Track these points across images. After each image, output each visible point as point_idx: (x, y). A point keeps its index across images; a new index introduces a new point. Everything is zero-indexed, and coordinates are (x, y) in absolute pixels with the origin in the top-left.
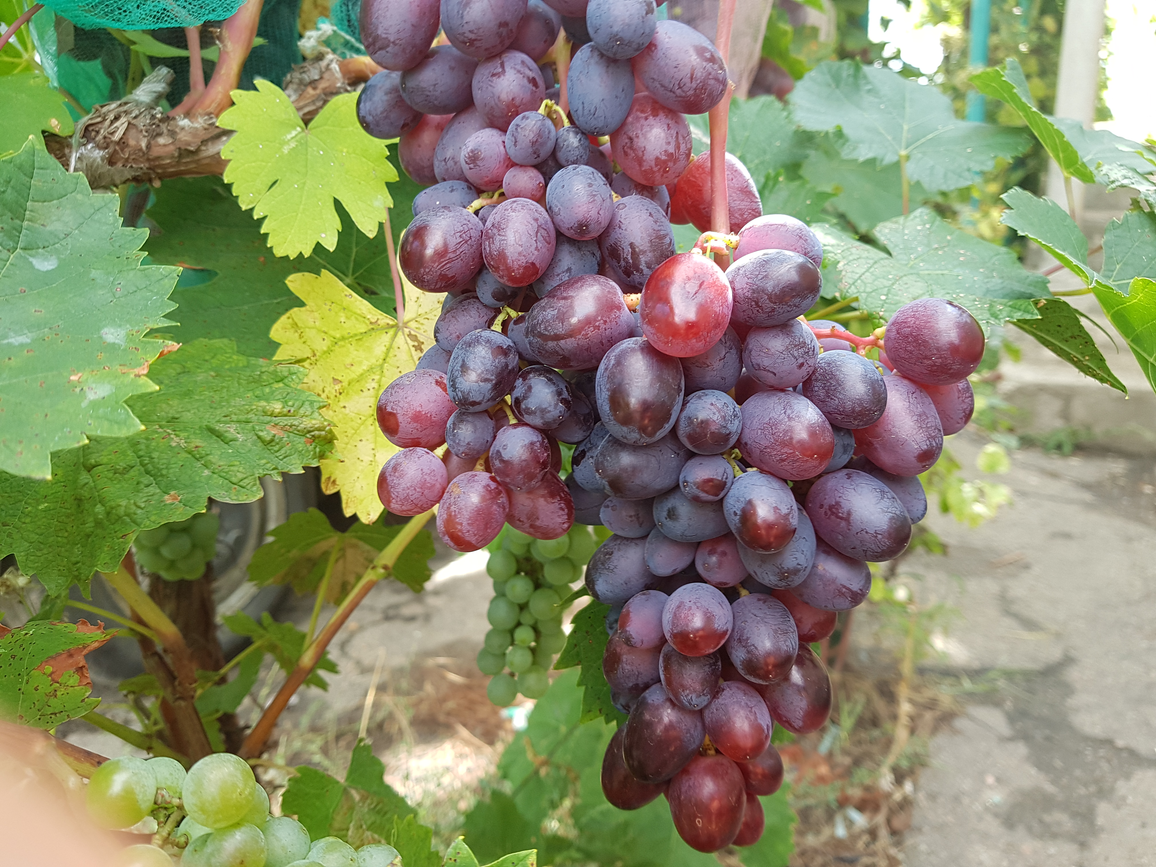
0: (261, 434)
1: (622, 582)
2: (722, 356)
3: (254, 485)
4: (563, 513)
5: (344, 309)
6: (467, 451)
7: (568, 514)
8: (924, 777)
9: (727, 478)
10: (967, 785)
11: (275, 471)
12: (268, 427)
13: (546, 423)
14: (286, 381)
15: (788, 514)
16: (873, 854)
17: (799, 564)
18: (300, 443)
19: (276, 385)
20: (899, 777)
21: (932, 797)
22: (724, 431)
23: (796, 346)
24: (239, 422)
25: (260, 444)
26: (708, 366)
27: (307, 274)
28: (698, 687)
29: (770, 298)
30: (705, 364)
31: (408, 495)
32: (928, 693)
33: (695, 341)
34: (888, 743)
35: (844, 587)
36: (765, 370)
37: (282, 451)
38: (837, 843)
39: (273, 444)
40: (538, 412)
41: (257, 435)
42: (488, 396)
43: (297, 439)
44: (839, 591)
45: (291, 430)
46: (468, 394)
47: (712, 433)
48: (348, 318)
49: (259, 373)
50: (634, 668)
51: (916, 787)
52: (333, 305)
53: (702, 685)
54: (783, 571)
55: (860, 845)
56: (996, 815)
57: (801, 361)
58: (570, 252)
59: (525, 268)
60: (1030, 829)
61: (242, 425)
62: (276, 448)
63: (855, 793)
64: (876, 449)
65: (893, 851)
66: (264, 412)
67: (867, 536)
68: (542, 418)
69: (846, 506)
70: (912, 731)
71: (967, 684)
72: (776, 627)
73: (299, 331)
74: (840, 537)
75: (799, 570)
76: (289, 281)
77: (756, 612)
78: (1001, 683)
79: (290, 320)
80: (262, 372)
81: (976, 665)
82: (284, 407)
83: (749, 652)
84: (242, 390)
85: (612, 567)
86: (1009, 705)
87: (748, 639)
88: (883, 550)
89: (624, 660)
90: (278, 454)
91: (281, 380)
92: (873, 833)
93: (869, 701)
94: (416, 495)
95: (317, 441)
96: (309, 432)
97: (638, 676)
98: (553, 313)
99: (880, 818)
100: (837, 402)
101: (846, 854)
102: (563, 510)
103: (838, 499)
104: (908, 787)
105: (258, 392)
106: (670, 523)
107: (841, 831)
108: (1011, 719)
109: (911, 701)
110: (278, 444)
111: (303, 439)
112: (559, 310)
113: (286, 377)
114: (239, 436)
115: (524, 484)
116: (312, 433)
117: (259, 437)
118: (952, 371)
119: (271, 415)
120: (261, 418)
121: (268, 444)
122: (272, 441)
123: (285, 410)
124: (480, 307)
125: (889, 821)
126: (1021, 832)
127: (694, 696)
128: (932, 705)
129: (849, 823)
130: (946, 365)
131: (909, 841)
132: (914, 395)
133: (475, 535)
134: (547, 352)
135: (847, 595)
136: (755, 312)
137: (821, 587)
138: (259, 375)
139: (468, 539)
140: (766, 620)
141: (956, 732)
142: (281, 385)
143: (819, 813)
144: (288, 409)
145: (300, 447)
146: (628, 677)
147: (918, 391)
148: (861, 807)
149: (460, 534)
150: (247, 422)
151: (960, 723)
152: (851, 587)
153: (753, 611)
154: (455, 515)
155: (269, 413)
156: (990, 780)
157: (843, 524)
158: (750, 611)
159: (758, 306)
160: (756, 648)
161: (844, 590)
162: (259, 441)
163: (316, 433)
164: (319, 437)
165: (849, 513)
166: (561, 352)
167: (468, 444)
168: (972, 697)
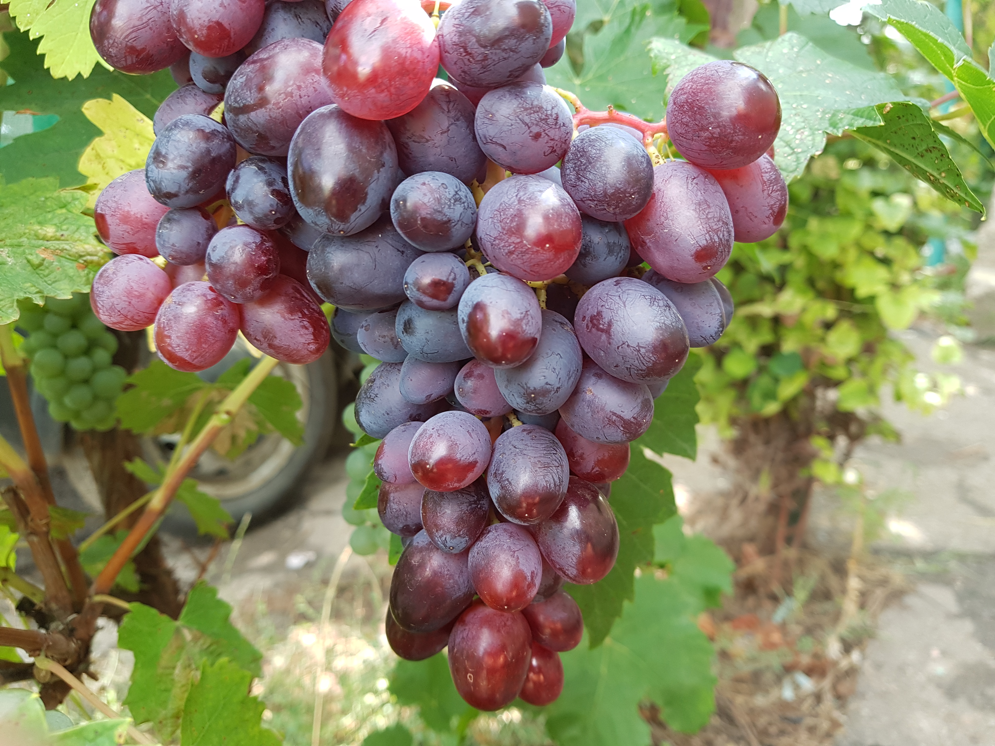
0: (30, 257)
1: (384, 412)
2: (445, 127)
3: (10, 307)
4: (306, 332)
5: (138, 135)
6: (173, 253)
7: (313, 334)
8: (871, 648)
9: (455, 279)
10: (912, 656)
11: (38, 295)
12: (38, 251)
13: (257, 220)
14: (69, 207)
15: (521, 320)
16: (816, 716)
17: (547, 384)
18: (71, 268)
19: (59, 211)
20: (847, 648)
21: (878, 666)
22: (439, 217)
23: (526, 109)
24: (12, 246)
25: (30, 268)
26: (428, 141)
27: (100, 100)
28: (452, 527)
29: (478, 41)
30: (423, 137)
31: (113, 304)
32: (882, 571)
33: (373, 91)
34: (837, 616)
35: (614, 414)
36: (493, 143)
37: (52, 276)
38: (784, 705)
39: (42, 268)
40: (245, 206)
41: (26, 258)
42: (185, 186)
43: (67, 264)
44: (609, 420)
45: (62, 254)
46: (160, 183)
47: (423, 219)
48: (141, 144)
49: (43, 199)
50: (402, 507)
51: (864, 657)
52: (128, 131)
53: (458, 524)
54: (529, 391)
55: (806, 706)
56: (939, 686)
57: (535, 130)
58: (285, 19)
59: (209, 28)
60: (971, 702)
61: (14, 249)
62: (47, 272)
63: (805, 660)
64: (649, 248)
65: (837, 714)
66: (36, 235)
67: (629, 350)
68: (251, 213)
69: (607, 316)
70: (862, 606)
71: (920, 565)
72: (536, 460)
73: (102, 163)
74: (602, 354)
75: (549, 391)
76: (87, 109)
77: (516, 443)
78: (953, 565)
79: (94, 151)
80: (46, 199)
81: (929, 546)
82: (57, 231)
83: (502, 488)
84: (27, 216)
85: (373, 396)
86: (959, 584)
87: (503, 472)
88: (648, 367)
89: (392, 499)
90: (46, 279)
91: (64, 206)
92: (818, 697)
93: (823, 578)
94: (125, 305)
95: (90, 266)
96: (81, 256)
97: (406, 516)
98: (241, 80)
99: (827, 683)
100: (587, 184)
101: (792, 715)
102: (307, 328)
103: (600, 308)
104: (855, 656)
105: (40, 218)
106: (407, 337)
107: (788, 693)
108: (961, 598)
109: (862, 578)
110: (47, 268)
111: (75, 264)
112: (248, 75)
113: (69, 203)
114: (9, 259)
115: (236, 291)
116: (85, 258)
117: (29, 261)
118: (734, 144)
119: (43, 239)
120: (33, 242)
121: (37, 267)
122: (41, 265)
123: (59, 234)
124: (199, 93)
125: (834, 687)
126: (962, 703)
127: (448, 537)
128: (884, 582)
129: (797, 687)
130: (725, 136)
131: (853, 705)
132: (695, 181)
133: (187, 350)
134: (241, 129)
135: (618, 424)
136: (467, 62)
137: (590, 414)
138: (44, 201)
139: (179, 354)
140: (525, 452)
141: (905, 608)
142: (64, 211)
143: (768, 677)
144: (62, 233)
145: (71, 272)
146: (397, 518)
147: (702, 178)
148: (809, 672)
149: (170, 348)
150: (19, 246)
151: (910, 600)
152: (622, 415)
153: (513, 443)
154: (164, 327)
155: (41, 237)
156: (935, 653)
157: (604, 337)
158: (510, 442)
159: (468, 54)
160: (510, 483)
161: (614, 417)
162: (28, 265)
163: (89, 258)
164: (92, 262)
165: (610, 324)
166: (255, 129)
167: (173, 245)
168: (925, 577)
